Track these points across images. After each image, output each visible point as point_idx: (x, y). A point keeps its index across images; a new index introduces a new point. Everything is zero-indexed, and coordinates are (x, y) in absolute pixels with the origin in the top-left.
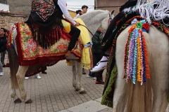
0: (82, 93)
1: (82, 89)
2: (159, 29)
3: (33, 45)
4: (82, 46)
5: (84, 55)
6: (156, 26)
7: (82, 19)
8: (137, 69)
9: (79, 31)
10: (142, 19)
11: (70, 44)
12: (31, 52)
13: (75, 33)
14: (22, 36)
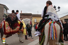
0: (22, 43)
1: (23, 41)
2: (57, 23)
3: (9, 28)
4: (24, 28)
5: (24, 31)
6: (57, 22)
7: (23, 21)
8: (54, 35)
9: (23, 24)
10: (52, 20)
11: (20, 28)
12: (9, 30)
13: (22, 24)
14: (6, 25)
